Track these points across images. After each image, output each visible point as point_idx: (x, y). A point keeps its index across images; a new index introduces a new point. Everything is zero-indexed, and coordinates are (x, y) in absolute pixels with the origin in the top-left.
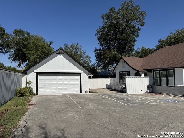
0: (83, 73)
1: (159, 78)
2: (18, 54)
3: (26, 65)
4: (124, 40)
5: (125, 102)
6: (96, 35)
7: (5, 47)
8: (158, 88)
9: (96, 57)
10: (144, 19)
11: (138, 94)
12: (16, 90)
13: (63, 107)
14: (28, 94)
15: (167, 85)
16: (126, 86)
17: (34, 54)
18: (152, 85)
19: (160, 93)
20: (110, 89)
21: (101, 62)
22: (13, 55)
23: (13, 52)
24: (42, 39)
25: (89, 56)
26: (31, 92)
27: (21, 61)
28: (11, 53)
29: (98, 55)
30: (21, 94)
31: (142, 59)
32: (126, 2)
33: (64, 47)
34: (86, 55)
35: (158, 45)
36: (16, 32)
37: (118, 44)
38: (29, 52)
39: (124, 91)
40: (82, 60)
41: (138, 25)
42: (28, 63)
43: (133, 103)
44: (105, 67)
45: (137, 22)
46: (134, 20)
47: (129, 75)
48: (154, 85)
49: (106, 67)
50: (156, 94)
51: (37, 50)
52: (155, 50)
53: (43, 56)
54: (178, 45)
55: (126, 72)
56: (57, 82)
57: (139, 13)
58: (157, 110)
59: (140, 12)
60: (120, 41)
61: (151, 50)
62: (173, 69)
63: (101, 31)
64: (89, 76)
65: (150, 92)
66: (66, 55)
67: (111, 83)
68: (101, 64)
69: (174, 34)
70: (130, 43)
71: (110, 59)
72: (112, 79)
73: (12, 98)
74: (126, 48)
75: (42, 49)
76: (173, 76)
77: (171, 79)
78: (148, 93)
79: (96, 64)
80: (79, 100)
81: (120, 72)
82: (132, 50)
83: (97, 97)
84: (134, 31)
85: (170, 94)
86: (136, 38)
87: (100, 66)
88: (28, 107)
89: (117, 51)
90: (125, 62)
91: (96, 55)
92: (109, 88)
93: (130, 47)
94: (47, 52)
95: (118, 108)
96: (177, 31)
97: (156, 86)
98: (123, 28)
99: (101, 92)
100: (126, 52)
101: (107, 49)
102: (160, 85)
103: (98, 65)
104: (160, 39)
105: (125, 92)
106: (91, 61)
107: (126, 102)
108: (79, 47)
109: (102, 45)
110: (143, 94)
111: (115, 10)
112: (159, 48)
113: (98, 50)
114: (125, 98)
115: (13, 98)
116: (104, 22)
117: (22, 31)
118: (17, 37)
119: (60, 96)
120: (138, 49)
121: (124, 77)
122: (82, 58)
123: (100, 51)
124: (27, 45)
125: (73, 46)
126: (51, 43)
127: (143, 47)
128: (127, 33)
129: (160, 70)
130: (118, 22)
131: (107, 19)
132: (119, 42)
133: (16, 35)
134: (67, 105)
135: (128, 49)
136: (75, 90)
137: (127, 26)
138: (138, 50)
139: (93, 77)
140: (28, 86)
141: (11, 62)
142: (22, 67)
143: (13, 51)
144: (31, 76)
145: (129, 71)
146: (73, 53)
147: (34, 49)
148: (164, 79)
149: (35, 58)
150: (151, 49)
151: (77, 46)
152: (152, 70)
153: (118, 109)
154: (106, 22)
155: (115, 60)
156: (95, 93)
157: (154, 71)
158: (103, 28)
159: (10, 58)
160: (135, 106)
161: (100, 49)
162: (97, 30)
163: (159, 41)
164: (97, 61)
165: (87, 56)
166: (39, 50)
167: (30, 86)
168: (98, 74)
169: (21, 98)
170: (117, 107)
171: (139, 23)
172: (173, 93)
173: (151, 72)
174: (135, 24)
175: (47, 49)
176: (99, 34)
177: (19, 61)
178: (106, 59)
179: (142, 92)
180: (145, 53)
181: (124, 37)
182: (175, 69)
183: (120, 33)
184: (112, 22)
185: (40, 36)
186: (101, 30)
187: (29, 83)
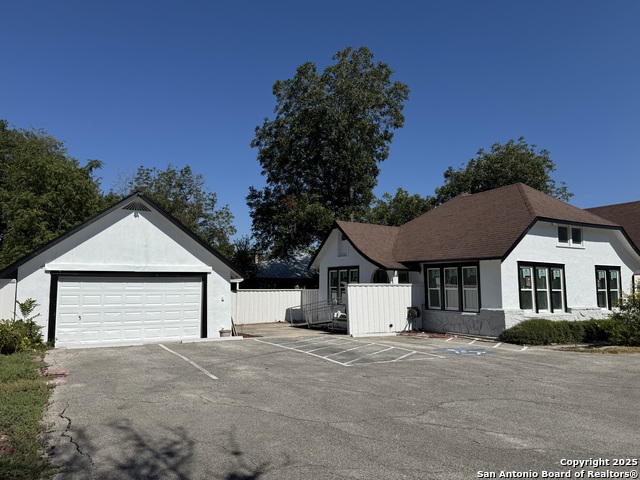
0: (213, 273)
1: (439, 289)
4: (345, 168)
5: (342, 357)
6: (252, 146)
8: (437, 316)
9: (252, 219)
10: (402, 108)
11: (381, 335)
13: (161, 377)
14: (26, 344)
15: (461, 310)
16: (346, 311)
17: (27, 204)
18: (420, 308)
19: (442, 333)
20: (298, 322)
21: (269, 233)
24: (55, 146)
25: (227, 213)
26: (34, 339)
29: (259, 212)
30: (5, 345)
31: (395, 230)
32: (349, 49)
33: (137, 179)
34: (218, 208)
35: (443, 188)
37: (325, 176)
39: (340, 327)
40: (201, 224)
41: (385, 122)
43: (365, 360)
44: (282, 251)
45: (382, 115)
46: (372, 108)
47: (356, 279)
48: (427, 308)
49: (286, 251)
50: (431, 335)
51: (39, 190)
52: (434, 202)
53: (63, 212)
54: (492, 192)
55: (348, 268)
56: (122, 303)
57: (388, 88)
58: (424, 375)
59: (392, 86)
60: (330, 168)
61: (423, 200)
62: (475, 262)
63: (269, 134)
64: (232, 281)
65: (415, 330)
66: (154, 212)
67: (302, 306)
68: (270, 242)
69: (486, 157)
70: (360, 178)
71: (299, 227)
72: (304, 290)
74: (348, 191)
75: (60, 186)
76: (475, 281)
77: (470, 291)
78: (409, 332)
79: (253, 242)
80: (204, 360)
81: (329, 269)
82: (368, 198)
83: (260, 348)
84: (374, 142)
85: (468, 334)
86: (377, 164)
87: (265, 247)
88: (51, 382)
89: (323, 201)
90: (345, 237)
91: (254, 210)
92: (296, 319)
93: (360, 191)
94: (78, 197)
95: (322, 374)
96: (496, 147)
97: (432, 312)
98: (340, 132)
99: (270, 333)
100: (348, 203)
101: (290, 191)
102: (443, 309)
103: (258, 244)
104: (450, 168)
105: (344, 331)
106: (233, 230)
107: (344, 357)
108: (194, 179)
109: (273, 179)
110: (395, 334)
111: (314, 71)
112: (445, 195)
113: (260, 195)
114: (344, 348)
116: (281, 107)
119: (136, 349)
120: (386, 195)
121: (342, 285)
122: (201, 220)
123: (266, 198)
125: (169, 176)
126: (94, 165)
127: (400, 190)
128: (352, 148)
129: (442, 265)
130: (324, 113)
131: (290, 98)
132: (329, 172)
134: (170, 373)
135: (355, 195)
136: (186, 331)
137: (351, 125)
138: (385, 200)
139: (243, 286)
145: (357, 267)
146: (171, 199)
147: (30, 184)
148: (452, 290)
149: (32, 218)
150: (421, 197)
151: (183, 175)
152: (422, 265)
153: (322, 377)
154: (286, 107)
155: (316, 231)
156: (252, 336)
157: (426, 267)
158: (279, 125)
160: (367, 368)
161: (267, 193)
162: (257, 128)
163: (446, 176)
164: (256, 229)
165: (221, 213)
166: (46, 191)
167: (29, 317)
168: (259, 275)
170: (320, 371)
171: (388, 117)
172: (478, 332)
173: (419, 270)
174: (377, 118)
175: (78, 189)
176: (263, 143)
178: (285, 225)
179: (393, 329)
180: (404, 211)
181: (344, 158)
182: (481, 262)
183: (329, 145)
184: (306, 110)
185: (45, 136)
186: (271, 129)
187: (26, 308)
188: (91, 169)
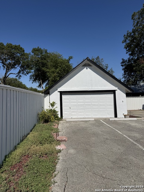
0: (118, 90)
2: (38, 74)
3: (46, 85)
6: (123, 42)
7: (26, 68)
9: (123, 71)
12: (38, 114)
14: (53, 119)
17: (53, 72)
22: (33, 76)
23: (33, 73)
24: (60, 56)
26: (56, 116)
27: (41, 81)
28: (32, 74)
30: (45, 120)
34: (108, 69)
36: (34, 50)
38: (48, 70)
42: (48, 83)
51: (56, 68)
53: (63, 74)
56: (84, 103)
63: (130, 36)
73: (34, 127)
75: (61, 66)
79: (123, 79)
88: (59, 147)
91: (124, 67)
94: (67, 68)
108: (100, 60)
113: (126, 61)
115: (35, 125)
117: (40, 49)
118: (36, 56)
123: (128, 62)
124: (46, 63)
126: (71, 58)
133: (35, 54)
136: (108, 114)
140: (51, 108)
141: (32, 83)
142: (43, 87)
143: (33, 71)
144: (55, 96)
147: (54, 66)
149: (55, 76)
151: (97, 60)
159: (31, 78)
161: (129, 60)
162: (125, 35)
166: (58, 68)
167: (54, 108)
169: (45, 124)
175: (67, 66)
176: (127, 41)
177: (39, 82)
185: (57, 53)
186: (131, 34)
187: (53, 105)
188: (70, 60)
